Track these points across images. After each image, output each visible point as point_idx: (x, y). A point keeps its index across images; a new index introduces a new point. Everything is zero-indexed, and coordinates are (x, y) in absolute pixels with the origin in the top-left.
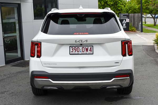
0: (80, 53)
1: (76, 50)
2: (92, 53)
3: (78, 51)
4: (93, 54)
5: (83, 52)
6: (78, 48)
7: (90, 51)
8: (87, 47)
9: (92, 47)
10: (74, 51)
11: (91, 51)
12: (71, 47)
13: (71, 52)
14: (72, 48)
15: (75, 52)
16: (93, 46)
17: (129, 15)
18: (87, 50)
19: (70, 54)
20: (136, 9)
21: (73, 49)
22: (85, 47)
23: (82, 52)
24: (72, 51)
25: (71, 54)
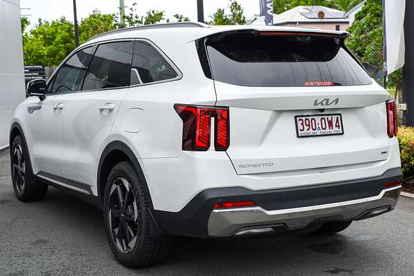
0: (318, 133)
1: (309, 125)
2: (341, 132)
3: (314, 128)
4: (343, 133)
5: (324, 131)
6: (313, 121)
7: (336, 126)
8: (330, 118)
9: (339, 117)
10: (306, 128)
11: (339, 126)
12: (298, 119)
13: (300, 132)
14: (301, 122)
15: (308, 130)
16: (340, 115)
17: (44, 70)
18: (330, 123)
19: (298, 137)
20: (44, 56)
21: (302, 124)
22: (325, 117)
23: (322, 130)
24: (302, 128)
25: (300, 137)
